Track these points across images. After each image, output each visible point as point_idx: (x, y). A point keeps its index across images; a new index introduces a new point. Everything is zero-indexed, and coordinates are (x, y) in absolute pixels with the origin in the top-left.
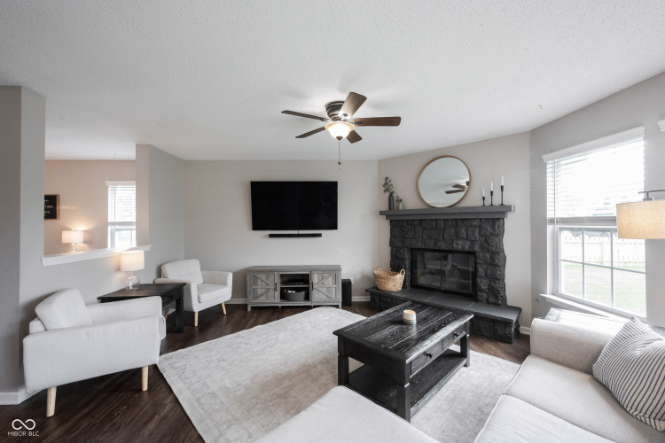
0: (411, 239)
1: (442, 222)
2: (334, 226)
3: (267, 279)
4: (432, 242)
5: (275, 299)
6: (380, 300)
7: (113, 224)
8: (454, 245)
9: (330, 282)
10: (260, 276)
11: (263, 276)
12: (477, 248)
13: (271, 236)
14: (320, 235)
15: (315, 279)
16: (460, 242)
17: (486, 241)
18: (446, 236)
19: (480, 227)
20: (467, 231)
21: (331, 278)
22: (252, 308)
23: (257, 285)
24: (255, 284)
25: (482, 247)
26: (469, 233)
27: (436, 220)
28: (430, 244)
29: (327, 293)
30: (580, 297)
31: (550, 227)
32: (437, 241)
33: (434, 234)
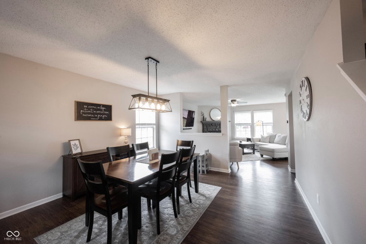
2: (193, 125)
7: (138, 124)
27: (215, 124)
31: (235, 125)
32: (215, 129)
33: (215, 127)
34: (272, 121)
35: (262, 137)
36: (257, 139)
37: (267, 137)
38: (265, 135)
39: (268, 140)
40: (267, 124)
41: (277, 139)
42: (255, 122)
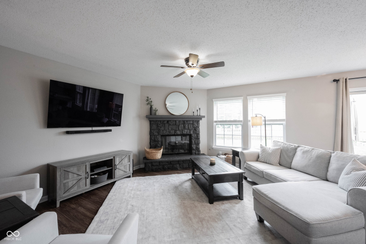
0: (163, 130)
1: (178, 122)
2: (118, 124)
3: (78, 170)
4: (173, 131)
5: (86, 186)
6: (152, 165)
8: (184, 132)
9: (126, 162)
10: (71, 169)
11: (74, 170)
12: (192, 133)
13: (68, 133)
14: (110, 130)
15: (117, 161)
16: (186, 131)
17: (195, 130)
18: (180, 129)
19: (193, 124)
20: (188, 126)
21: (126, 159)
22: (61, 202)
23: (68, 178)
24: (66, 178)
25: (193, 132)
26: (189, 126)
27: (175, 121)
28: (173, 132)
29: (124, 170)
30: (223, 145)
31: (215, 124)
32: (175, 131)
33: (174, 127)
34: (283, 116)
35: (263, 150)
36: (251, 154)
37: (274, 151)
38: (270, 146)
39: (276, 159)
40: (275, 122)
41: (297, 161)
42: (249, 118)
